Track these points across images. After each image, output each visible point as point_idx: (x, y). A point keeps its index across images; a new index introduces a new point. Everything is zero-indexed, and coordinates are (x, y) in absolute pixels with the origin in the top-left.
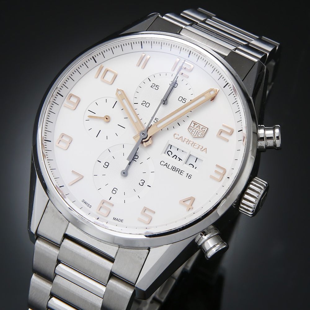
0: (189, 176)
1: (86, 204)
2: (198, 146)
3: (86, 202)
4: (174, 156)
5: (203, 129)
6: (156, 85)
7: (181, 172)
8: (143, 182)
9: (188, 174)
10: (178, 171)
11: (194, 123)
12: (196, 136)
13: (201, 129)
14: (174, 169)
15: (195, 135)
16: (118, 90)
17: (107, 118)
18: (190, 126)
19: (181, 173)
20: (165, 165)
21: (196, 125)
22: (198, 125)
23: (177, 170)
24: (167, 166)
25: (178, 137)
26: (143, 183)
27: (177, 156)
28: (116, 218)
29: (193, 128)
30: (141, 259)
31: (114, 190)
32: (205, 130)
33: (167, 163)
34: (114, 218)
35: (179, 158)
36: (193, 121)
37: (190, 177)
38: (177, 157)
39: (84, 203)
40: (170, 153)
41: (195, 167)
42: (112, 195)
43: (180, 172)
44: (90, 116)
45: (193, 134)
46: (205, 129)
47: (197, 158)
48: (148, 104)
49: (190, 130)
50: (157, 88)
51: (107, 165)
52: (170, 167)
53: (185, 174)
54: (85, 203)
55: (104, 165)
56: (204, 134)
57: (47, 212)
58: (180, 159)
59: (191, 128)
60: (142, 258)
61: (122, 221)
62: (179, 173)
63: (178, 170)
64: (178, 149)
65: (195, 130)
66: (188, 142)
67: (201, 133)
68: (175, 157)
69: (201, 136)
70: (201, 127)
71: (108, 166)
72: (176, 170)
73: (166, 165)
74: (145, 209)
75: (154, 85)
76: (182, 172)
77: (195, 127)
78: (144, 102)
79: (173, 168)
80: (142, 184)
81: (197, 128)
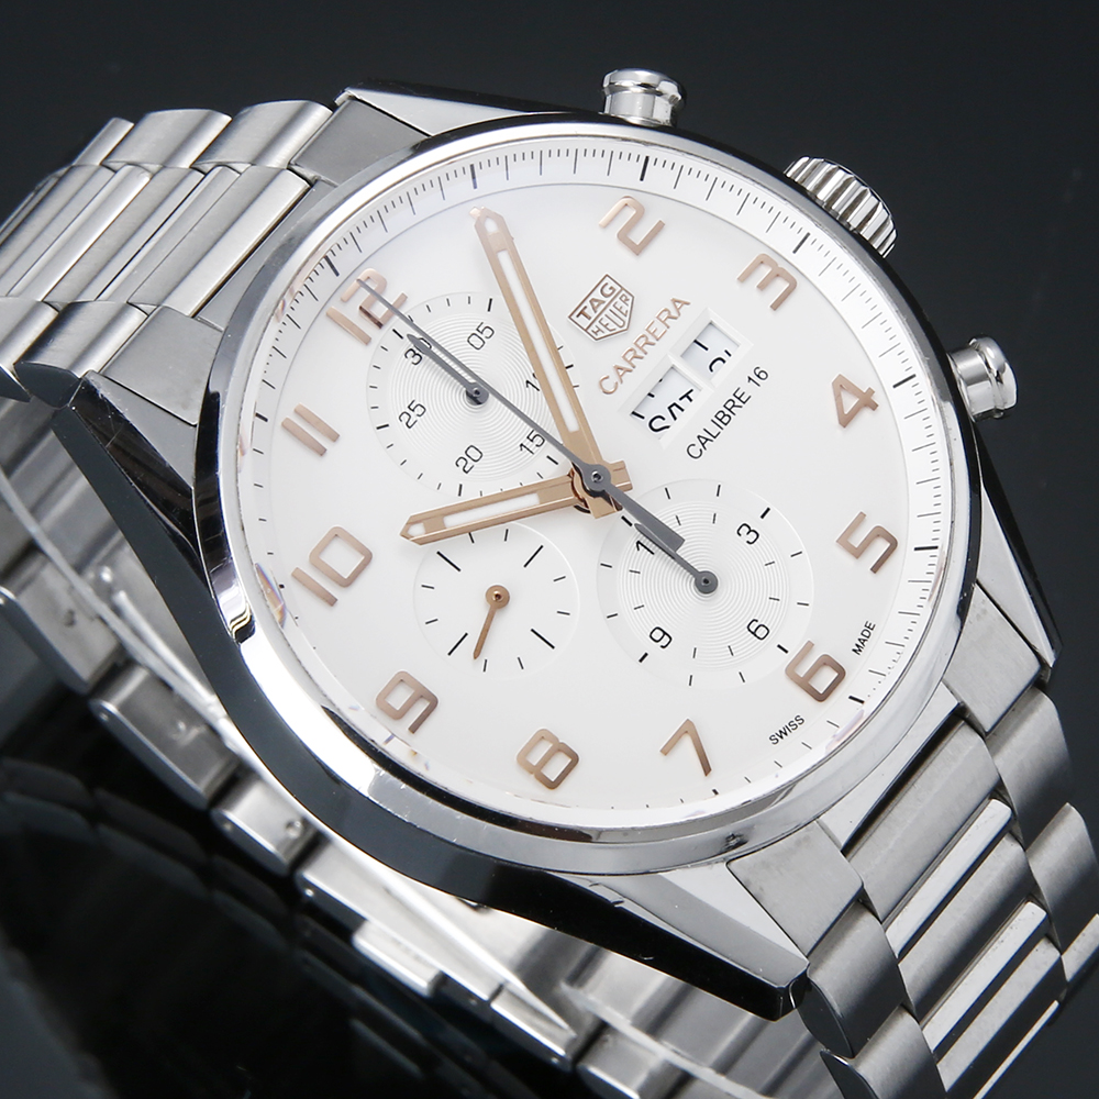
0: (758, 376)
1: (786, 734)
2: (658, 324)
3: (780, 731)
4: (671, 411)
5: (607, 291)
6: (408, 411)
7: (738, 399)
8: (748, 530)
9: (750, 379)
10: (734, 406)
11: (578, 316)
12: (627, 319)
13: (603, 298)
14: (723, 418)
15: (621, 323)
16: (405, 535)
17: (497, 596)
18: (586, 330)
19: (743, 399)
20: (703, 444)
21: (586, 311)
22: (587, 303)
23: (729, 410)
24: (707, 440)
25: (614, 378)
26: (750, 531)
27: (675, 404)
28: (857, 646)
29: (597, 323)
31: (756, 630)
32: (611, 288)
33: (699, 437)
34: (854, 650)
35: (681, 399)
36: (570, 317)
37: (762, 375)
38: (679, 403)
39: (781, 737)
40: (657, 424)
41: (725, 357)
42: (773, 641)
43: (738, 403)
44: (477, 653)
45: (615, 326)
46: (609, 286)
47: (696, 341)
48: (472, 452)
49: (600, 335)
50: (419, 410)
51: (662, 636)
52: (714, 430)
53: (749, 389)
54: (782, 734)
55: (659, 644)
56: (623, 292)
58: (687, 395)
59: (594, 328)
61: (869, 627)
62: (741, 404)
63: (730, 405)
64: (650, 395)
65: (603, 316)
66: (636, 354)
67: (617, 299)
68: (674, 408)
69: (629, 303)
70: (597, 295)
71: (665, 633)
72: (727, 412)
73: (703, 441)
74: (844, 541)
75: (405, 417)
76: (738, 395)
77: (594, 316)
78: (461, 463)
79: (720, 420)
80: (753, 535)
81: (599, 310)
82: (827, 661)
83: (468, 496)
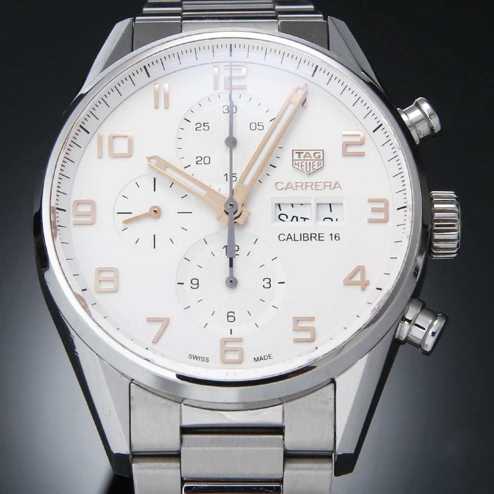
0: (335, 237)
1: (197, 359)
2: (322, 185)
3: (196, 356)
4: (293, 218)
5: (317, 155)
6: (202, 124)
7: (319, 237)
8: (268, 282)
9: (331, 234)
10: (314, 237)
11: (296, 153)
12: (312, 171)
13: (312, 156)
14: (305, 237)
15: (308, 170)
16: (149, 159)
17: (155, 211)
18: (293, 160)
19: (321, 239)
20: (288, 238)
21: (301, 154)
22: (305, 152)
23: (311, 237)
24: (291, 238)
25: (284, 186)
26: (269, 283)
27: (297, 218)
28: (258, 358)
29: (300, 162)
30: (327, 403)
31: (231, 316)
32: (320, 156)
33: (289, 234)
34: (255, 359)
35: (301, 218)
36: (293, 151)
37: (337, 238)
38: (299, 218)
39: (194, 358)
40: (282, 217)
41: (334, 220)
42: (231, 326)
43: (317, 238)
44: (126, 222)
45: (305, 170)
46: (319, 154)
47: (330, 204)
48: (207, 159)
49: (297, 166)
50: (206, 128)
51: (195, 283)
52: (298, 238)
53: (327, 237)
55: (192, 285)
56: (322, 161)
57: (136, 406)
58: (305, 219)
59: (297, 162)
60: (328, 400)
61: (269, 357)
62: (318, 239)
63: (313, 235)
64: (292, 205)
65: (305, 161)
66: (304, 186)
67: (317, 162)
68: (295, 218)
69: (320, 167)
70: (312, 153)
71: (198, 284)
72: (309, 237)
73: (289, 237)
74: (297, 320)
75: (199, 125)
76: (320, 235)
77: (302, 158)
78: (199, 159)
79: (304, 237)
80: (268, 285)
81: (306, 158)
82: (240, 351)
83: (188, 171)
